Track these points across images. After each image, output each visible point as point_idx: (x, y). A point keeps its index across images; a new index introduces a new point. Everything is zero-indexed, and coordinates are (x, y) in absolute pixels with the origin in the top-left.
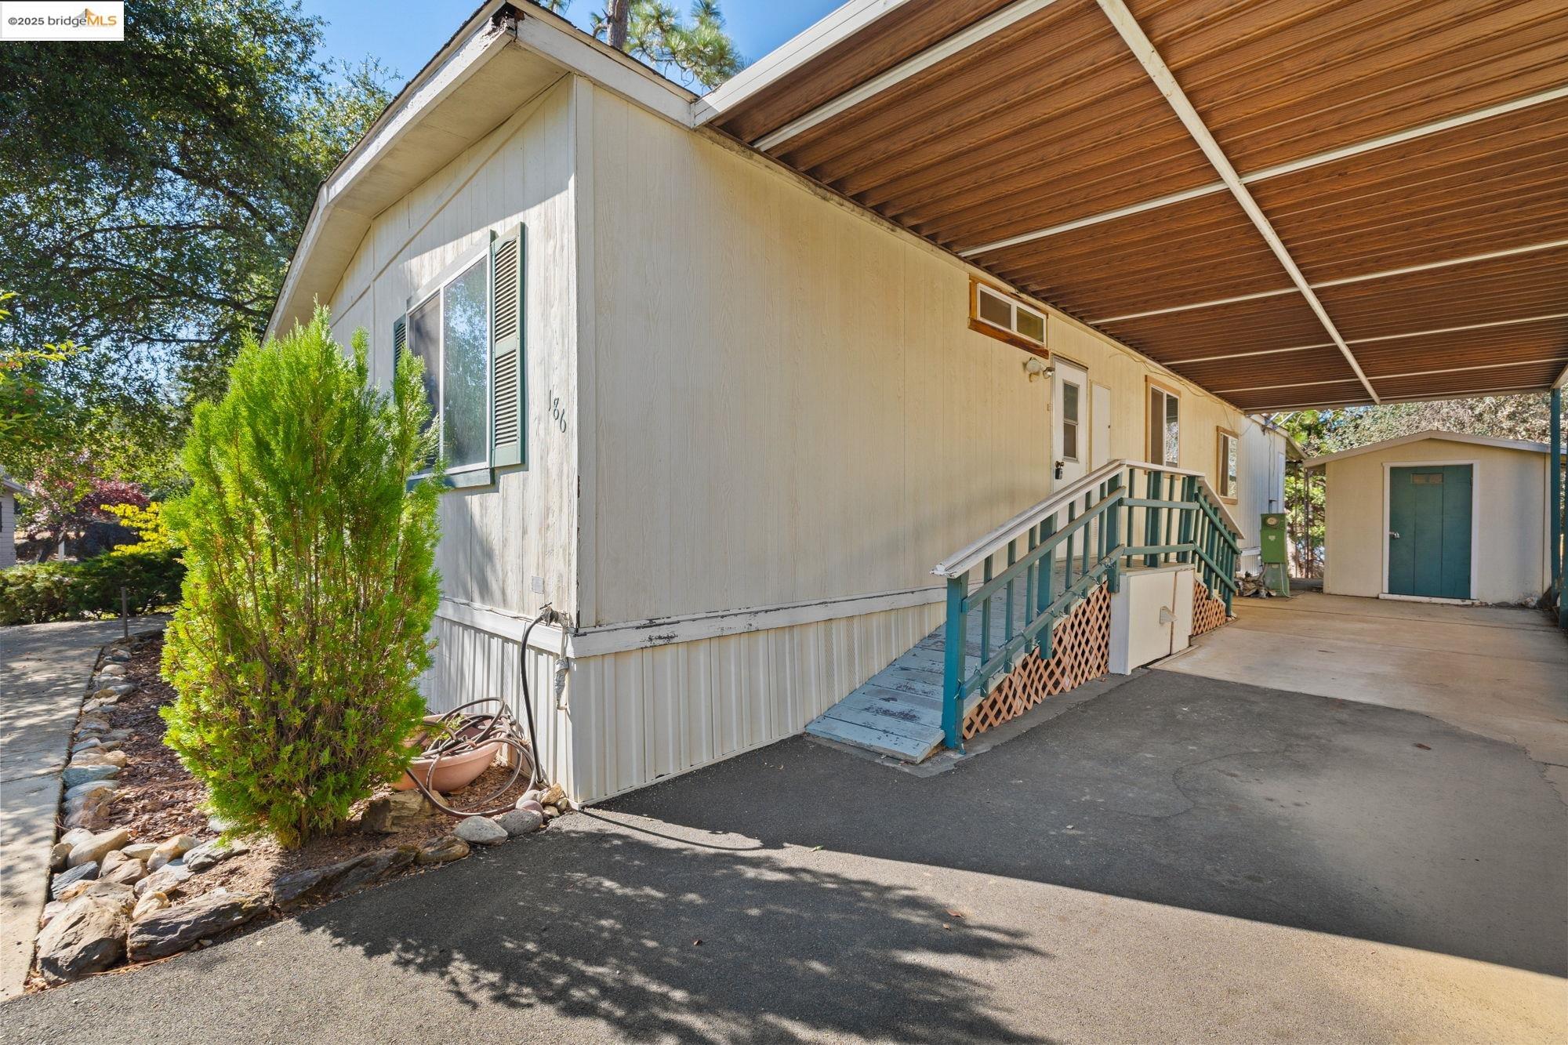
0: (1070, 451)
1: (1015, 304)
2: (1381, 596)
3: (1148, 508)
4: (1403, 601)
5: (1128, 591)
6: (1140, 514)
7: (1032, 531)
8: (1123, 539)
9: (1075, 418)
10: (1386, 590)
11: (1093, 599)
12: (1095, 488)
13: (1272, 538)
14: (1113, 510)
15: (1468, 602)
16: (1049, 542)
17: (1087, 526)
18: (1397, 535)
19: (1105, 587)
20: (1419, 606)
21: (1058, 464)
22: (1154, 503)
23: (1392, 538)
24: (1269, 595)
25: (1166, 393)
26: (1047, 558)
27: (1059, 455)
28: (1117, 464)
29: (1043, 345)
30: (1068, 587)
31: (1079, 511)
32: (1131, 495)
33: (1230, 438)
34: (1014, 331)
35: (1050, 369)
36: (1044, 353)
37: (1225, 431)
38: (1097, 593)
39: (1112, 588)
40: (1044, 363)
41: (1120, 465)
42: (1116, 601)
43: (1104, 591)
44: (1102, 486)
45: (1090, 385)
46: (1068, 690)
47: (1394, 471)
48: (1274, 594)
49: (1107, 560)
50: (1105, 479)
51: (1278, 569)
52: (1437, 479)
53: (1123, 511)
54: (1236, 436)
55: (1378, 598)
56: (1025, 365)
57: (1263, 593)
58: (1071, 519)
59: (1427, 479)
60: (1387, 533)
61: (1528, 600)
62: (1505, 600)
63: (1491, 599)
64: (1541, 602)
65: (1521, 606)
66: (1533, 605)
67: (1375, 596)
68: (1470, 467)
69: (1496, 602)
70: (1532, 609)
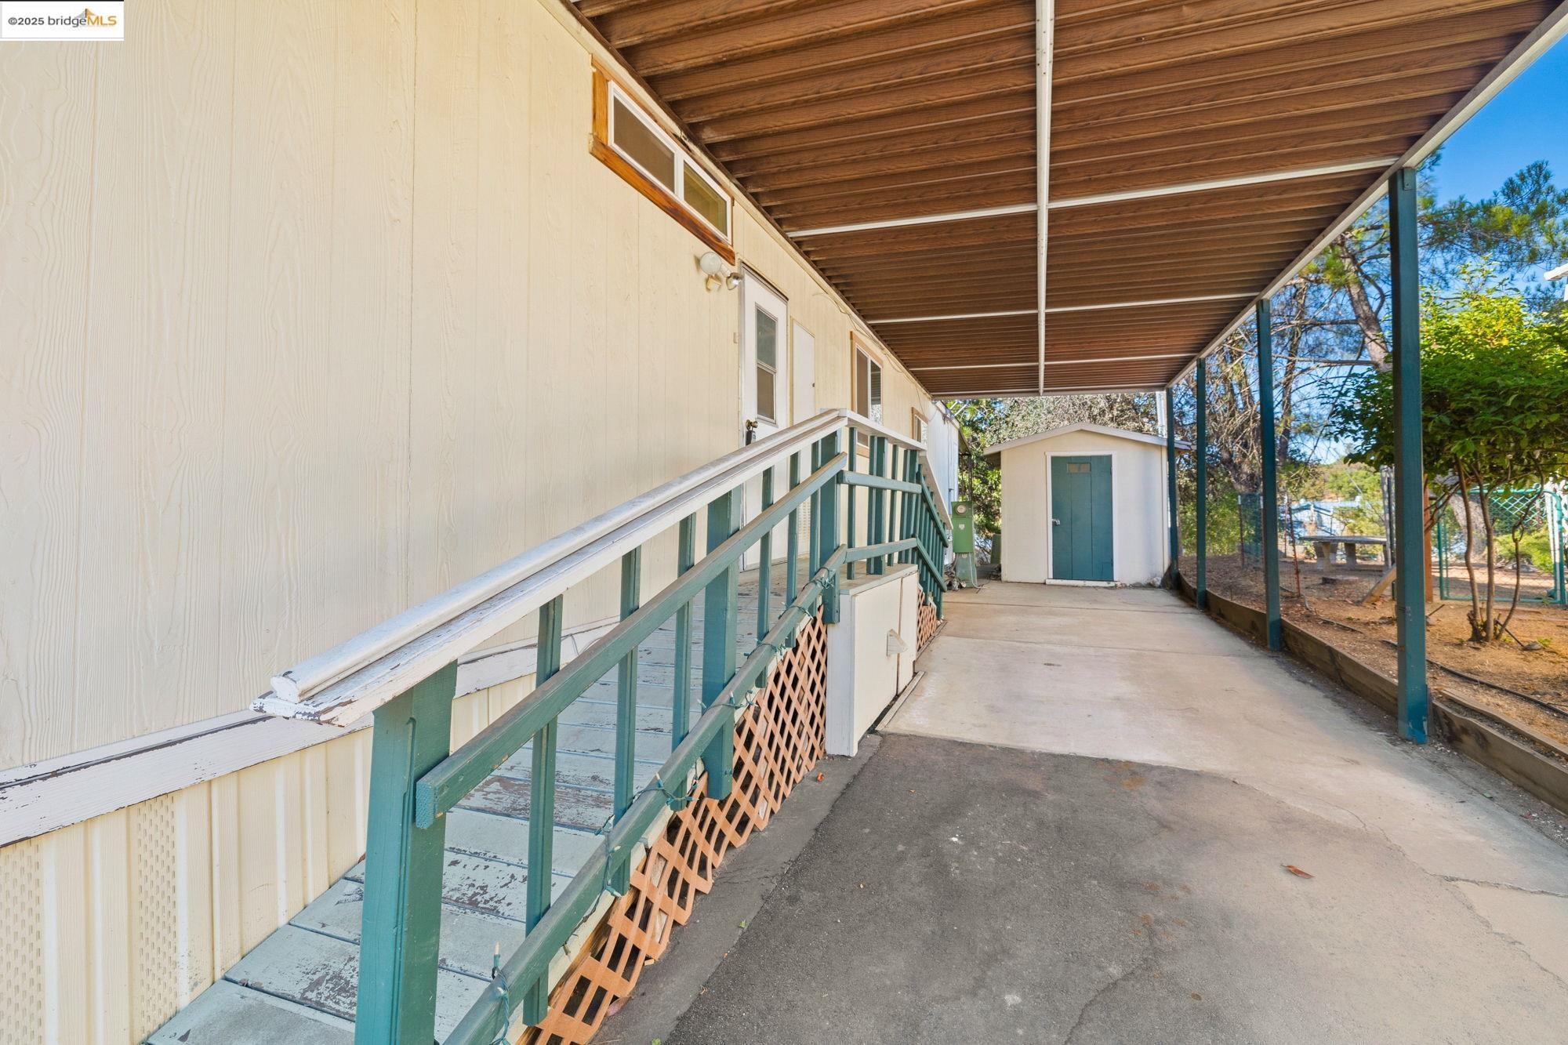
0: (766, 407)
1: (680, 157)
2: (1048, 582)
3: (871, 489)
4: (1068, 586)
5: (852, 621)
6: (862, 495)
7: (686, 525)
8: (842, 538)
9: (772, 362)
10: (1051, 576)
11: (803, 641)
12: (804, 448)
13: (962, 527)
14: (829, 490)
15: (1112, 584)
16: (725, 550)
17: (793, 516)
18: (1058, 522)
19: (819, 616)
20: (1077, 589)
21: (750, 424)
22: (877, 482)
23: (1054, 524)
24: (960, 587)
25: (870, 358)
26: (718, 585)
27: (751, 413)
28: (834, 415)
29: (726, 239)
30: (762, 635)
31: (780, 490)
32: (851, 468)
33: (922, 422)
34: (679, 196)
35: (736, 277)
36: (728, 255)
37: (918, 414)
38: (809, 628)
39: (829, 615)
40: (727, 269)
41: (839, 417)
42: (835, 635)
43: (819, 623)
44: (815, 445)
45: (791, 322)
46: (762, 826)
47: (1054, 459)
48: (964, 585)
49: (823, 574)
50: (819, 436)
51: (967, 559)
52: (1085, 468)
53: (843, 490)
54: (926, 421)
55: (1045, 584)
56: (698, 261)
57: (956, 585)
58: (767, 504)
59: (1079, 468)
60: (1051, 520)
61: (1155, 579)
62: (1138, 581)
63: (1129, 580)
64: (1163, 581)
65: (1150, 586)
66: (1159, 583)
67: (1043, 581)
68: (1109, 457)
69: (1132, 583)
70: (1160, 587)
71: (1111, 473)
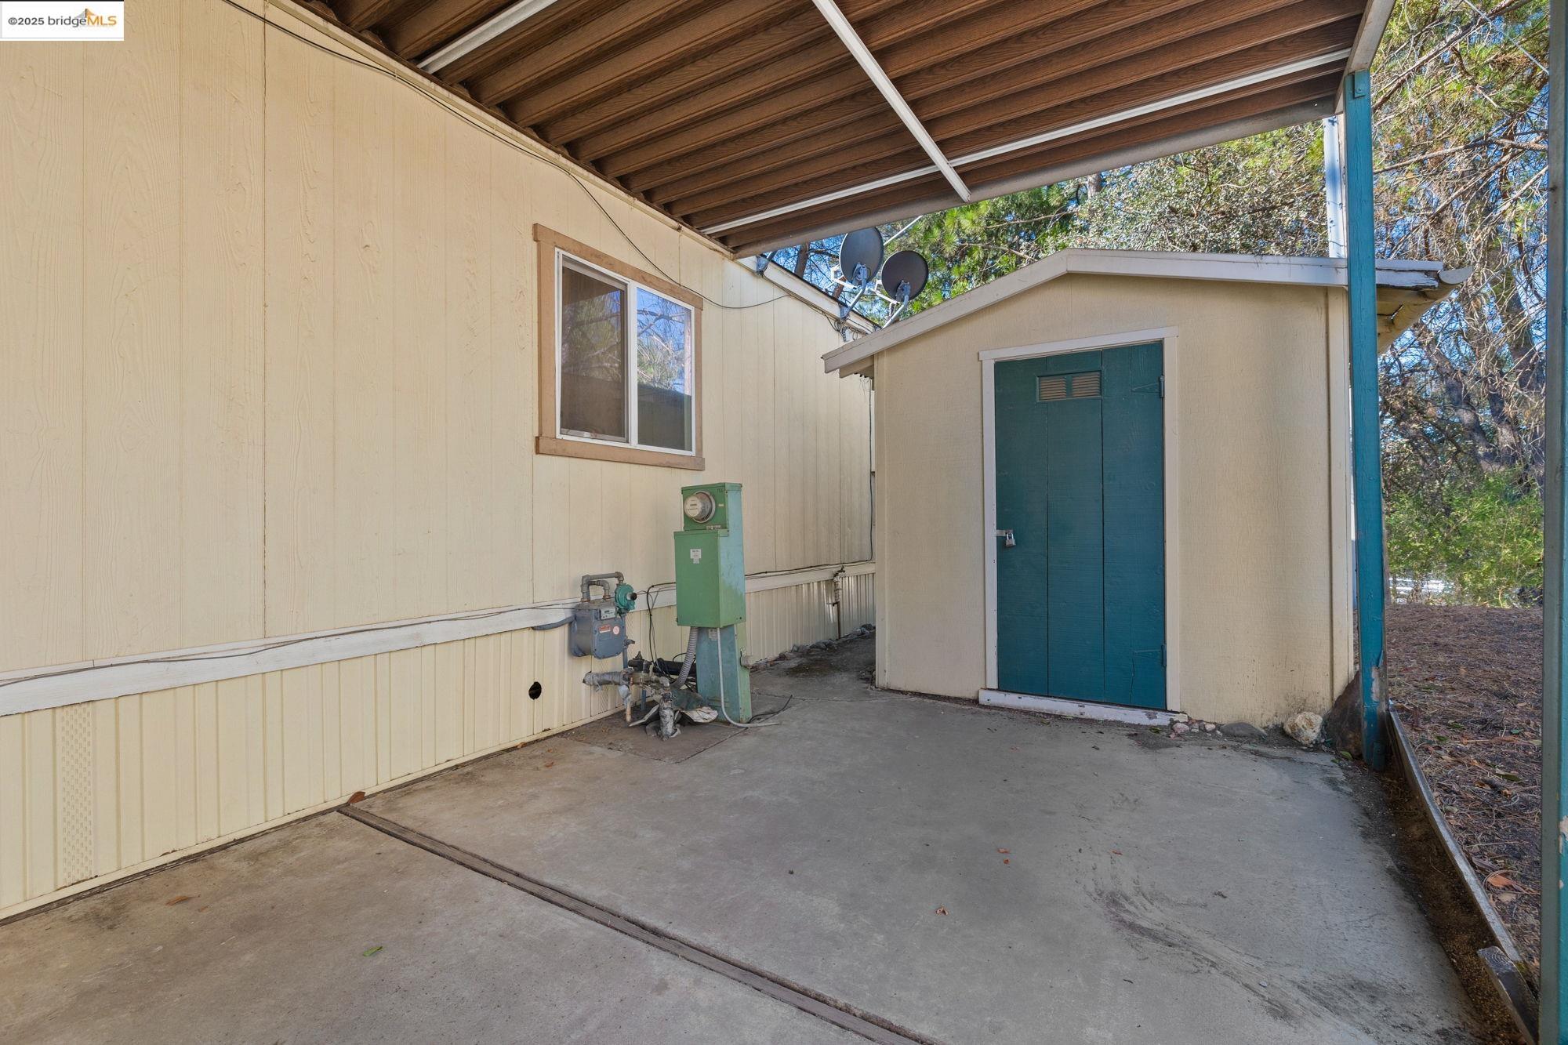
2: (985, 698)
4: (1038, 717)
10: (993, 682)
15: (1161, 719)
18: (1012, 536)
23: (1001, 543)
52: (1085, 385)
55: (976, 701)
59: (1069, 388)
60: (992, 533)
61: (1299, 720)
62: (1248, 720)
63: (1217, 711)
64: (1331, 725)
65: (1284, 737)
66: (1312, 734)
67: (971, 695)
68: (1156, 349)
69: (1225, 720)
70: (1316, 747)
71: (1161, 397)
